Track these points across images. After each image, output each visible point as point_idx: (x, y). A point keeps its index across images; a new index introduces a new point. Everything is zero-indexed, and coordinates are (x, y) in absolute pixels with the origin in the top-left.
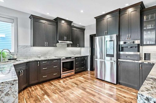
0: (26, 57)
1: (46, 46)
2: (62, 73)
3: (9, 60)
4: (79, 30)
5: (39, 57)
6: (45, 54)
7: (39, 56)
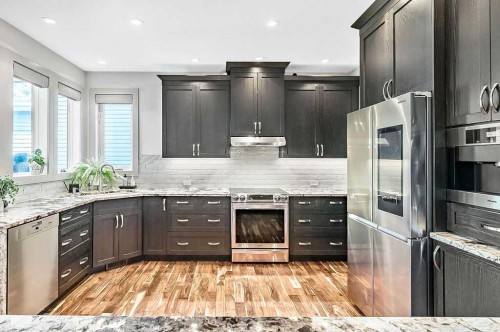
0: (157, 184)
1: (196, 156)
2: (234, 244)
3: (121, 188)
4: (325, 87)
5: (187, 187)
6: (202, 180)
7: (186, 183)
